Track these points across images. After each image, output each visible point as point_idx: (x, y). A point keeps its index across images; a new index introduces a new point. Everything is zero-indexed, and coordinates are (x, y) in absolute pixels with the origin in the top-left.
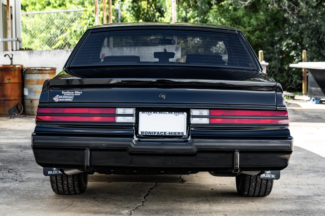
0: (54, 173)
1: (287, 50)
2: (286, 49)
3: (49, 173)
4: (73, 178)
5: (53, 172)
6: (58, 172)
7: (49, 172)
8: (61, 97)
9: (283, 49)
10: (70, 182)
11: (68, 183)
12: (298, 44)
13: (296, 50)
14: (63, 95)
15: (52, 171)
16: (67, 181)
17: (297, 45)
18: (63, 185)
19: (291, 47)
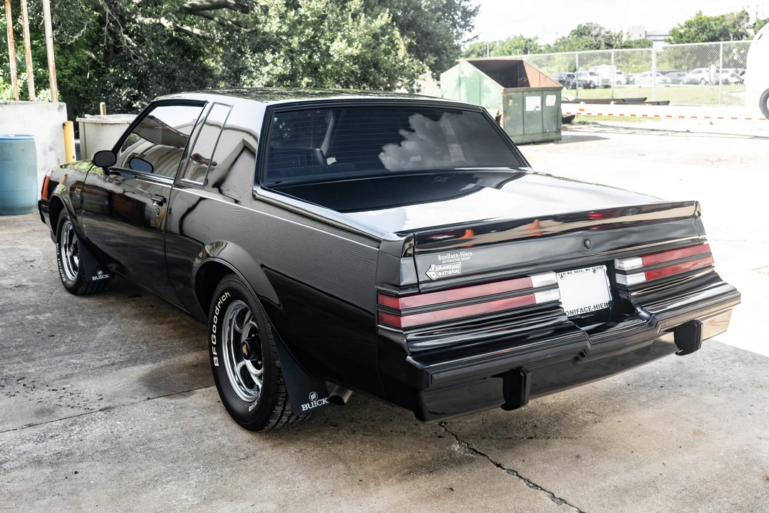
0: (313, 406)
1: (128, 100)
2: (126, 100)
3: (304, 410)
5: (311, 406)
6: (320, 403)
7: (303, 406)
9: (123, 100)
12: (142, 92)
14: (441, 263)
15: (309, 401)
17: (140, 93)
19: (133, 96)
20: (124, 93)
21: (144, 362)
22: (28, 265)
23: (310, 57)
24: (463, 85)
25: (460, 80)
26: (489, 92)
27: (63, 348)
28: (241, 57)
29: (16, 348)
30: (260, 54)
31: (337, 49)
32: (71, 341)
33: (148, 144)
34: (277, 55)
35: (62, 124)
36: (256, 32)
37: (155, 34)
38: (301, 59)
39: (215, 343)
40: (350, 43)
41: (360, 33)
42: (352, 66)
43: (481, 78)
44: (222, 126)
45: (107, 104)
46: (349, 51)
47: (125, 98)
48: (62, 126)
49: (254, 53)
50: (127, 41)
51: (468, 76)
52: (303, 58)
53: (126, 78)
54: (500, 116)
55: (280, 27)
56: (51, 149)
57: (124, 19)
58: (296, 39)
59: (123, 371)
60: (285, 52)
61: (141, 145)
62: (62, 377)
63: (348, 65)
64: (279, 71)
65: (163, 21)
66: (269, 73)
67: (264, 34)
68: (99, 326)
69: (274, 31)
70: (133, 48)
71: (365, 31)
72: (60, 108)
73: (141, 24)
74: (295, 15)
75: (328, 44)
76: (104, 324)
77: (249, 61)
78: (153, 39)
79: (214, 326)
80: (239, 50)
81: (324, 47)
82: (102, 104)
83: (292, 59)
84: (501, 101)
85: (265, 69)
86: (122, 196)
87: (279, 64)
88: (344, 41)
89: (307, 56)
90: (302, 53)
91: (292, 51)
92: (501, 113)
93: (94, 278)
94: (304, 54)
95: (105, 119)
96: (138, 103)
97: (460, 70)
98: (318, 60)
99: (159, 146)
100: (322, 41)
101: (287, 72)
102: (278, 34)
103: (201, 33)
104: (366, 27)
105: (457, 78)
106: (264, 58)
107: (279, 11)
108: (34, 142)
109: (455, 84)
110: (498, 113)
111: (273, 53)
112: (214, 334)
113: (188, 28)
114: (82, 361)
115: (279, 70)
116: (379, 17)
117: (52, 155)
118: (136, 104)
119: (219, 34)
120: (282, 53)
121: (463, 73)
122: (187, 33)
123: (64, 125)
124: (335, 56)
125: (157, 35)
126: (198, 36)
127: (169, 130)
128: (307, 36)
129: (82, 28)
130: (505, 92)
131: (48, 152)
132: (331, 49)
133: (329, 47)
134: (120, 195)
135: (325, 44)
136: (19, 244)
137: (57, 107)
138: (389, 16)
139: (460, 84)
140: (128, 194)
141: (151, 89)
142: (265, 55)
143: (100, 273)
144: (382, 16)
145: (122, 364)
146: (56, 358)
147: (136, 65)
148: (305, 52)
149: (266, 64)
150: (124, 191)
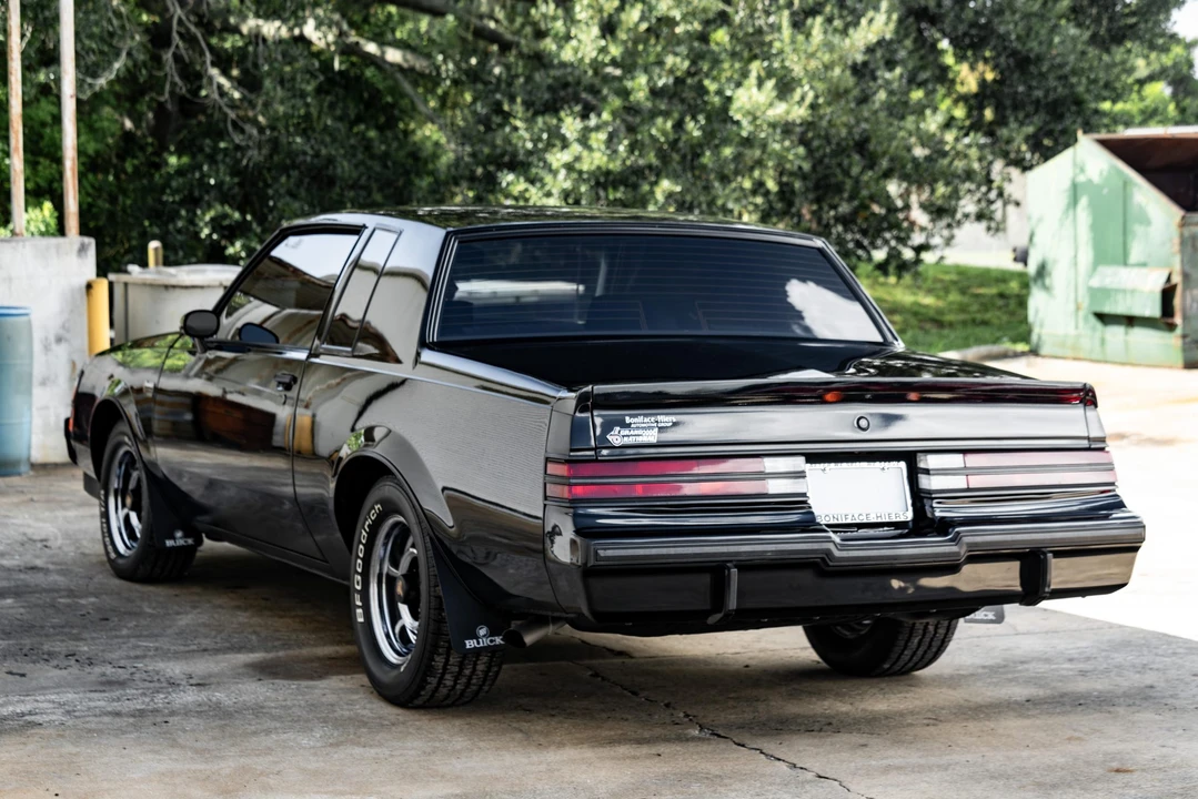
0: (481, 645)
1: (215, 237)
2: (210, 235)
3: (468, 647)
4: (491, 658)
5: (478, 643)
6: (491, 641)
7: (467, 642)
9: (203, 236)
12: (249, 217)
13: (247, 238)
14: (629, 426)
17: (245, 219)
19: (229, 227)
20: (207, 218)
21: (252, 650)
22: (39, 545)
23: (679, 125)
24: (1083, 201)
25: (1075, 191)
26: (1146, 221)
27: (125, 632)
28: (501, 126)
29: (53, 627)
30: (547, 118)
31: (748, 106)
32: (136, 626)
33: (269, 309)
34: (593, 121)
35: (84, 284)
36: (539, 60)
37: (288, 69)
38: (654, 132)
39: (359, 588)
40: (785, 88)
41: (813, 64)
42: (788, 150)
43: (1126, 183)
44: (380, 270)
45: (165, 246)
46: (779, 110)
47: (206, 231)
48: (84, 290)
49: (536, 114)
50: (220, 87)
51: (1096, 179)
52: (661, 127)
53: (212, 182)
54: (1174, 287)
55: (603, 50)
56: (59, 340)
57: (213, 24)
58: (642, 80)
59: (220, 657)
60: (614, 114)
61: (256, 311)
62: (129, 657)
63: (777, 146)
64: (596, 162)
65: (310, 30)
66: (569, 167)
67: (563, 65)
68: (178, 613)
69: (587, 61)
70: (233, 105)
71: (827, 58)
72: (82, 249)
73: (257, 38)
74: (643, 18)
75: (728, 93)
76: (187, 613)
77: (520, 137)
78: (282, 82)
79: (361, 547)
80: (498, 109)
81: (717, 100)
82: (154, 245)
83: (631, 129)
84: (1176, 247)
85: (558, 158)
86: (220, 401)
87: (594, 145)
88: (770, 84)
89: (669, 124)
90: (654, 114)
91: (631, 109)
92: (1177, 279)
93: (169, 543)
94: (660, 120)
95: (172, 275)
96: (238, 245)
97: (1075, 164)
98: (697, 133)
99: (288, 311)
100: (712, 86)
101: (615, 166)
102: (596, 66)
103: (406, 60)
104: (830, 47)
105: (1067, 184)
106: (558, 127)
107: (601, 10)
108: (29, 322)
109: (1064, 199)
110: (1169, 279)
111: (585, 116)
112: (358, 573)
113: (371, 48)
114: (157, 644)
115: (596, 159)
116: (864, 21)
117: (61, 354)
118: (235, 248)
119: (451, 66)
120: (606, 116)
121: (1082, 170)
122: (369, 59)
123: (89, 286)
124: (745, 123)
125: (294, 72)
126: (399, 68)
127: (309, 281)
128: (671, 71)
129: (117, 55)
130: (1183, 224)
131: (54, 347)
132: (735, 105)
133: (729, 99)
134: (216, 399)
135: (719, 92)
136: (13, 518)
137: (76, 247)
138: (889, 18)
139: (1074, 201)
140: (230, 397)
141: (271, 210)
142: (560, 120)
143: (179, 534)
144: (871, 21)
145: (217, 651)
146: (116, 640)
147: (238, 147)
148: (666, 114)
149: (565, 145)
150: (225, 392)
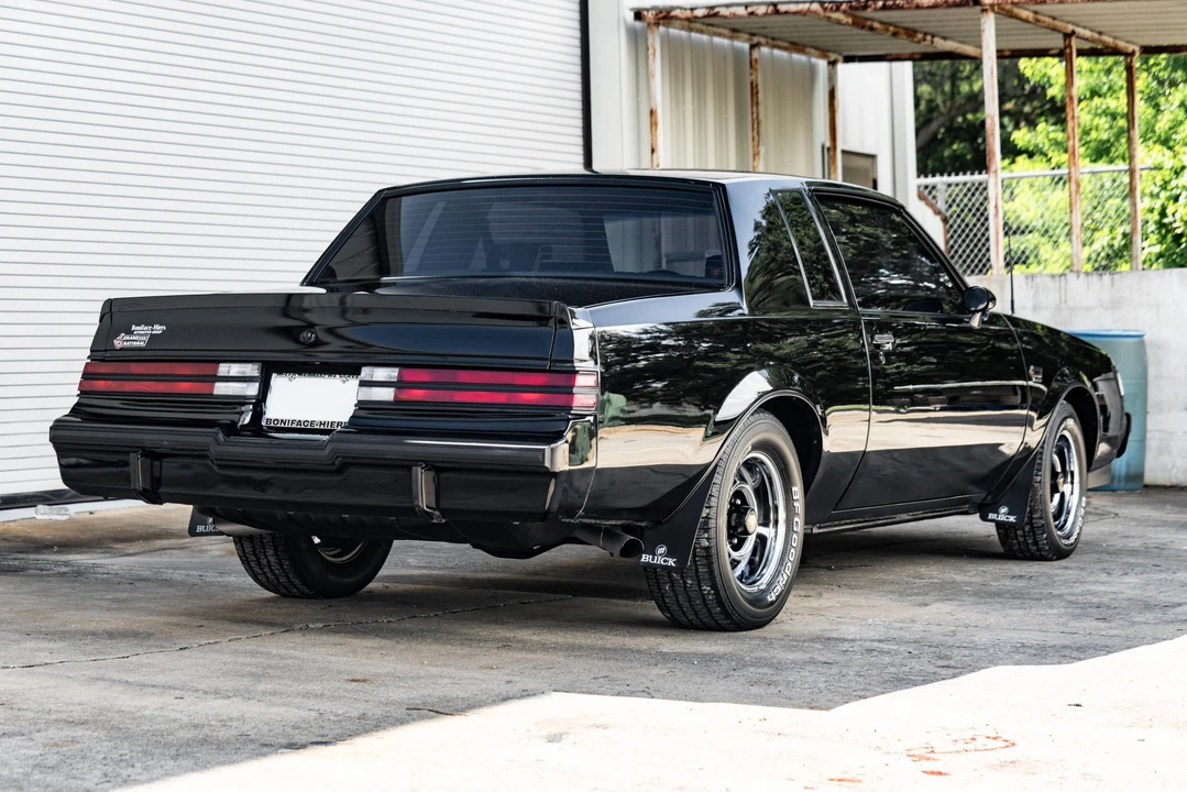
8: (128, 338)
10: (272, 559)
11: (269, 562)
15: (205, 524)
16: (266, 557)
18: (262, 569)
